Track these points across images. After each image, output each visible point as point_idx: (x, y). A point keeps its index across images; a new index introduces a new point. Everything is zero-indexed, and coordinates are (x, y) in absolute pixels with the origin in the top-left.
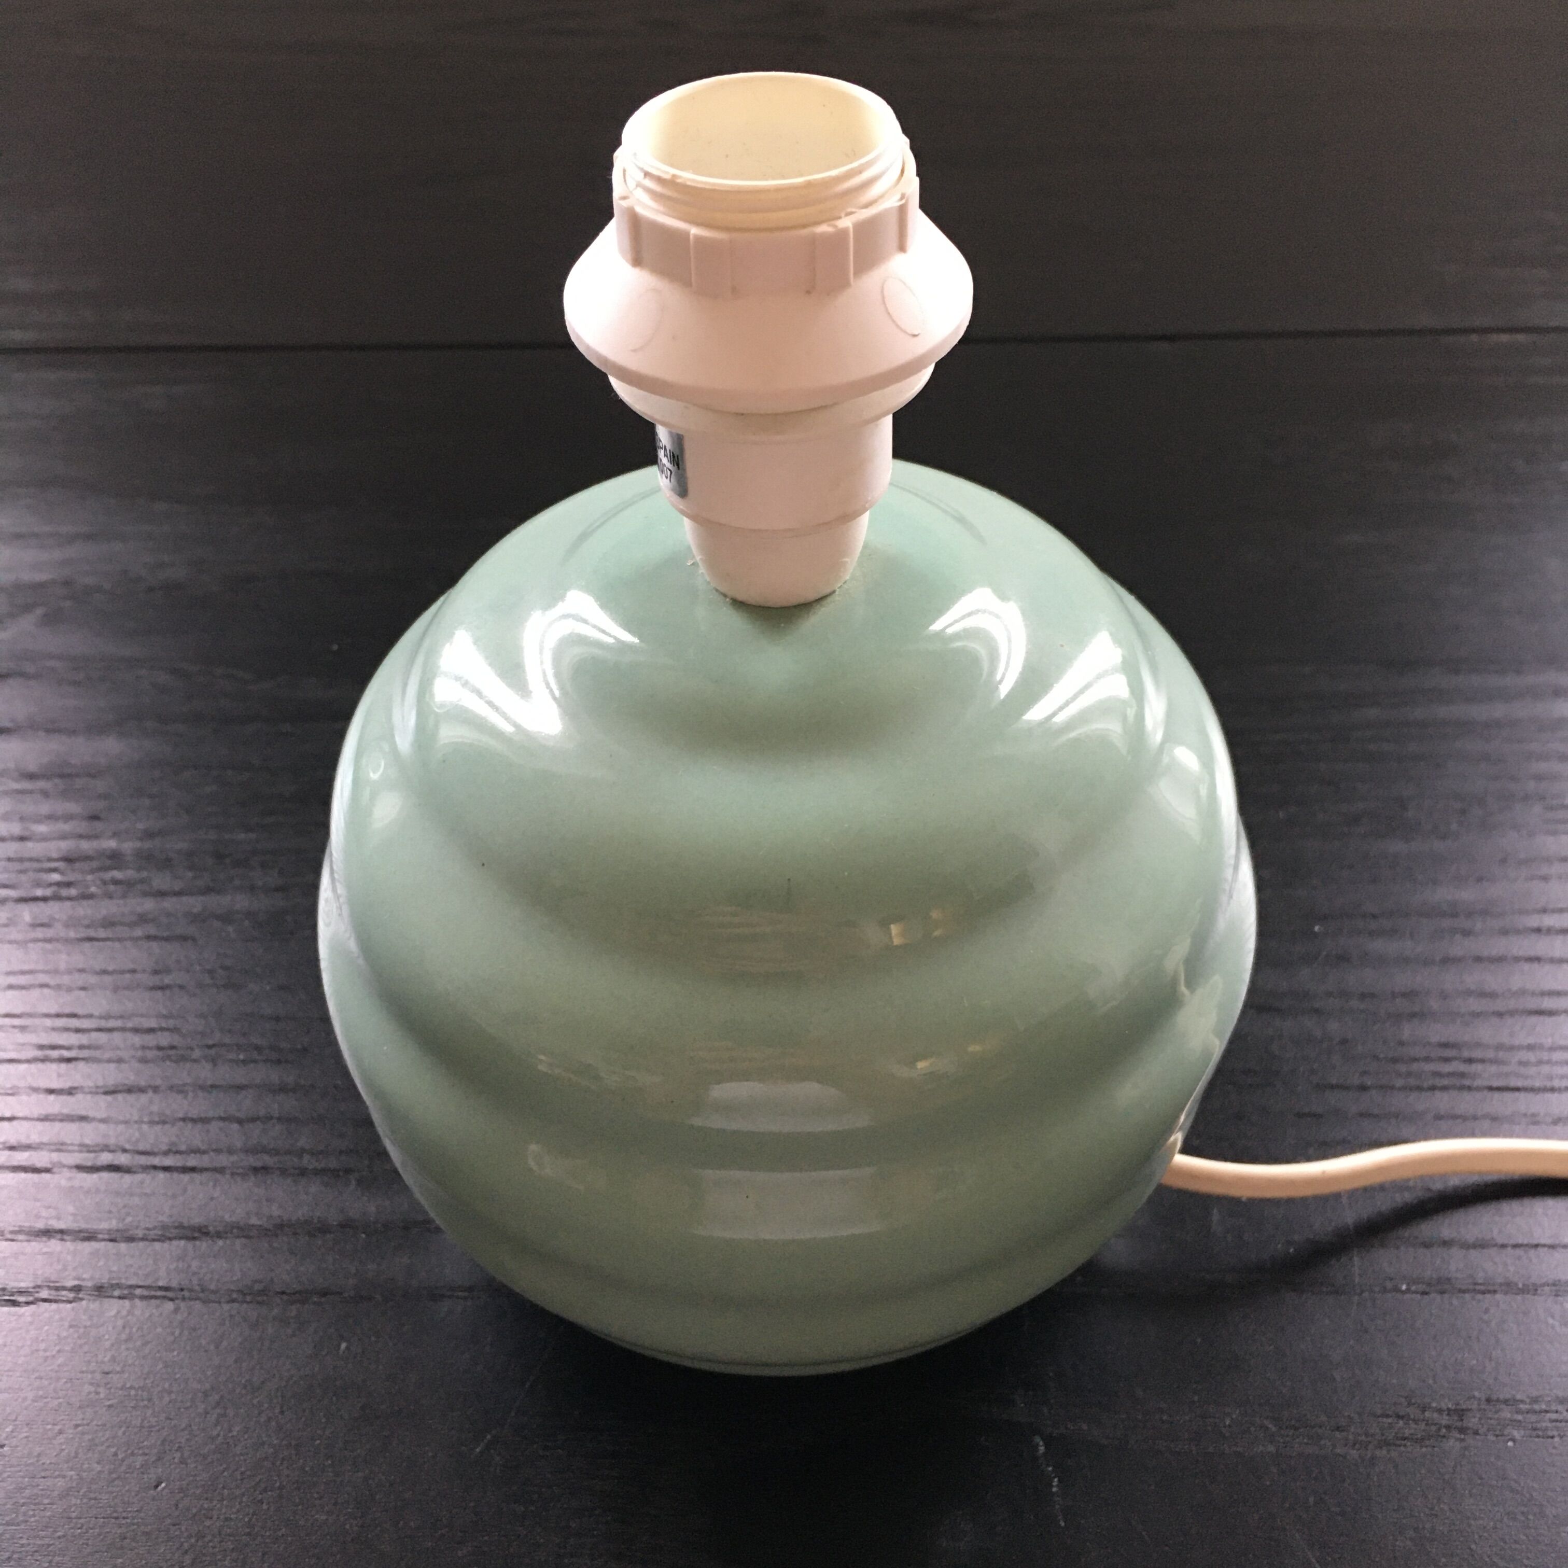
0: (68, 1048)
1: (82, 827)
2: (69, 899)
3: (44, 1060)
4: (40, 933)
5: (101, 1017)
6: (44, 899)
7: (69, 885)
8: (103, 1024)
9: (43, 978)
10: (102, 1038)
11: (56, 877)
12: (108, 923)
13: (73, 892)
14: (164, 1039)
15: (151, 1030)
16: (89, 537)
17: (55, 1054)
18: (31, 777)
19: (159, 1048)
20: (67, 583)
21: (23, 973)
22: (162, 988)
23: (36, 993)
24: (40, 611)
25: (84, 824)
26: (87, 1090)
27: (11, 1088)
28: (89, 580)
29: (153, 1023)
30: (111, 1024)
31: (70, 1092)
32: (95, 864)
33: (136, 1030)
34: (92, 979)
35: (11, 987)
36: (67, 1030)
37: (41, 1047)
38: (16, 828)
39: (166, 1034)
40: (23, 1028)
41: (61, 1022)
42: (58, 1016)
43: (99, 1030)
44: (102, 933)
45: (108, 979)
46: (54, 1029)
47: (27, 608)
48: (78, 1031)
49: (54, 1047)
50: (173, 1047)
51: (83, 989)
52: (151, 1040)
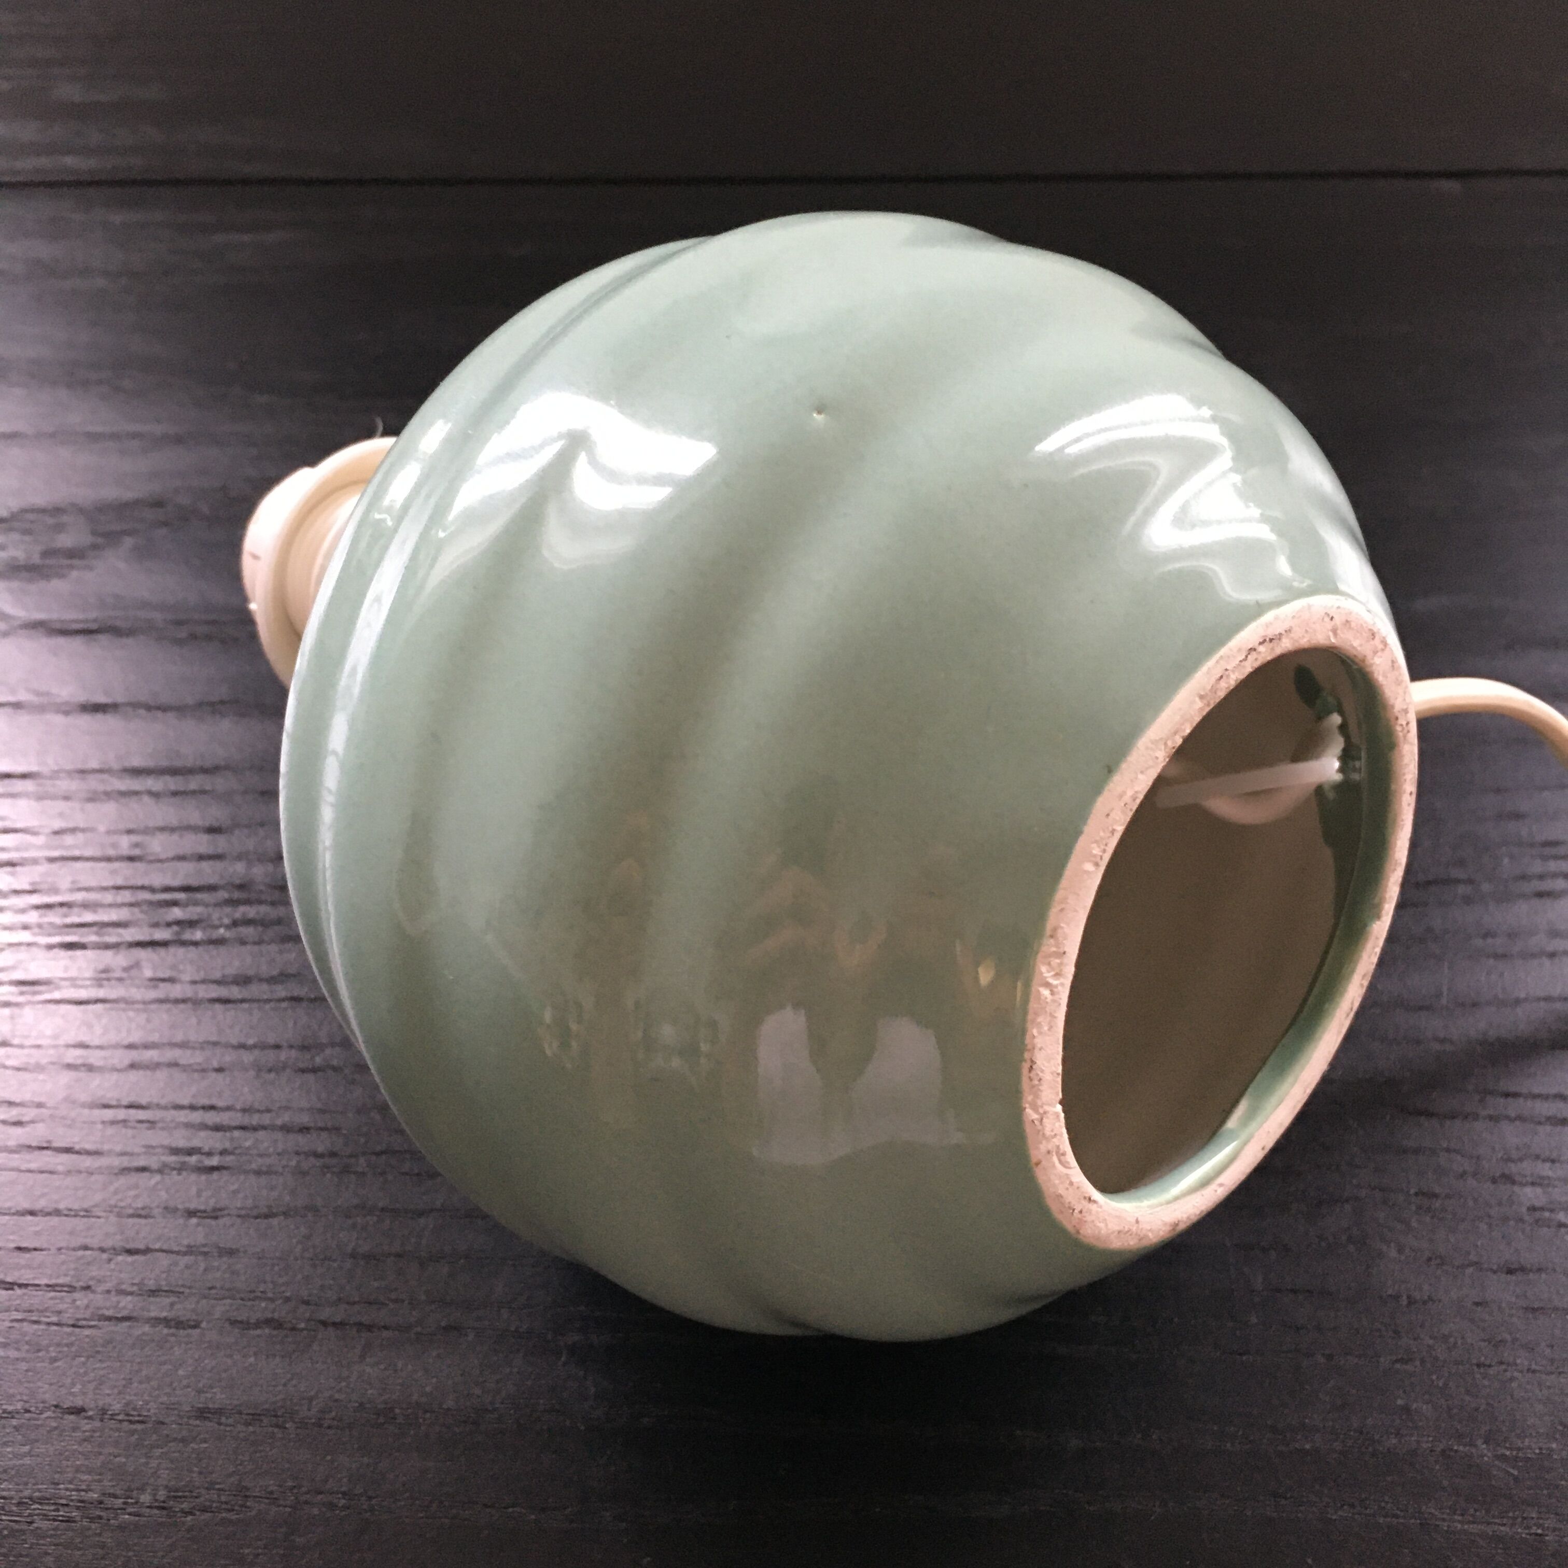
0: (209, 1154)
1: (202, 843)
2: (195, 944)
3: (181, 1168)
4: (164, 990)
5: (244, 1110)
6: (164, 944)
7: (192, 924)
8: (246, 1120)
9: (171, 1055)
10: (248, 1140)
11: (177, 913)
12: (243, 980)
13: (198, 935)
14: (321, 1143)
15: (304, 1130)
16: (179, 440)
17: (193, 1160)
18: (136, 772)
19: (316, 1155)
20: (158, 504)
21: (147, 1046)
22: (314, 1070)
23: (161, 1075)
24: (128, 542)
25: (205, 838)
26: (234, 1212)
27: (143, 1209)
28: (184, 500)
29: (305, 1119)
30: (255, 1120)
31: (215, 1214)
32: (223, 895)
33: (286, 1129)
34: (229, 1057)
35: (133, 1066)
36: (204, 1127)
37: (176, 1151)
38: (125, 844)
39: (324, 1135)
40: (152, 1124)
41: (196, 1117)
42: (192, 1108)
43: (243, 1128)
44: (235, 992)
45: (248, 1057)
46: (188, 1125)
47: (111, 538)
48: (217, 1128)
49: (190, 1152)
50: (333, 1154)
51: (219, 1070)
52: (303, 1141)
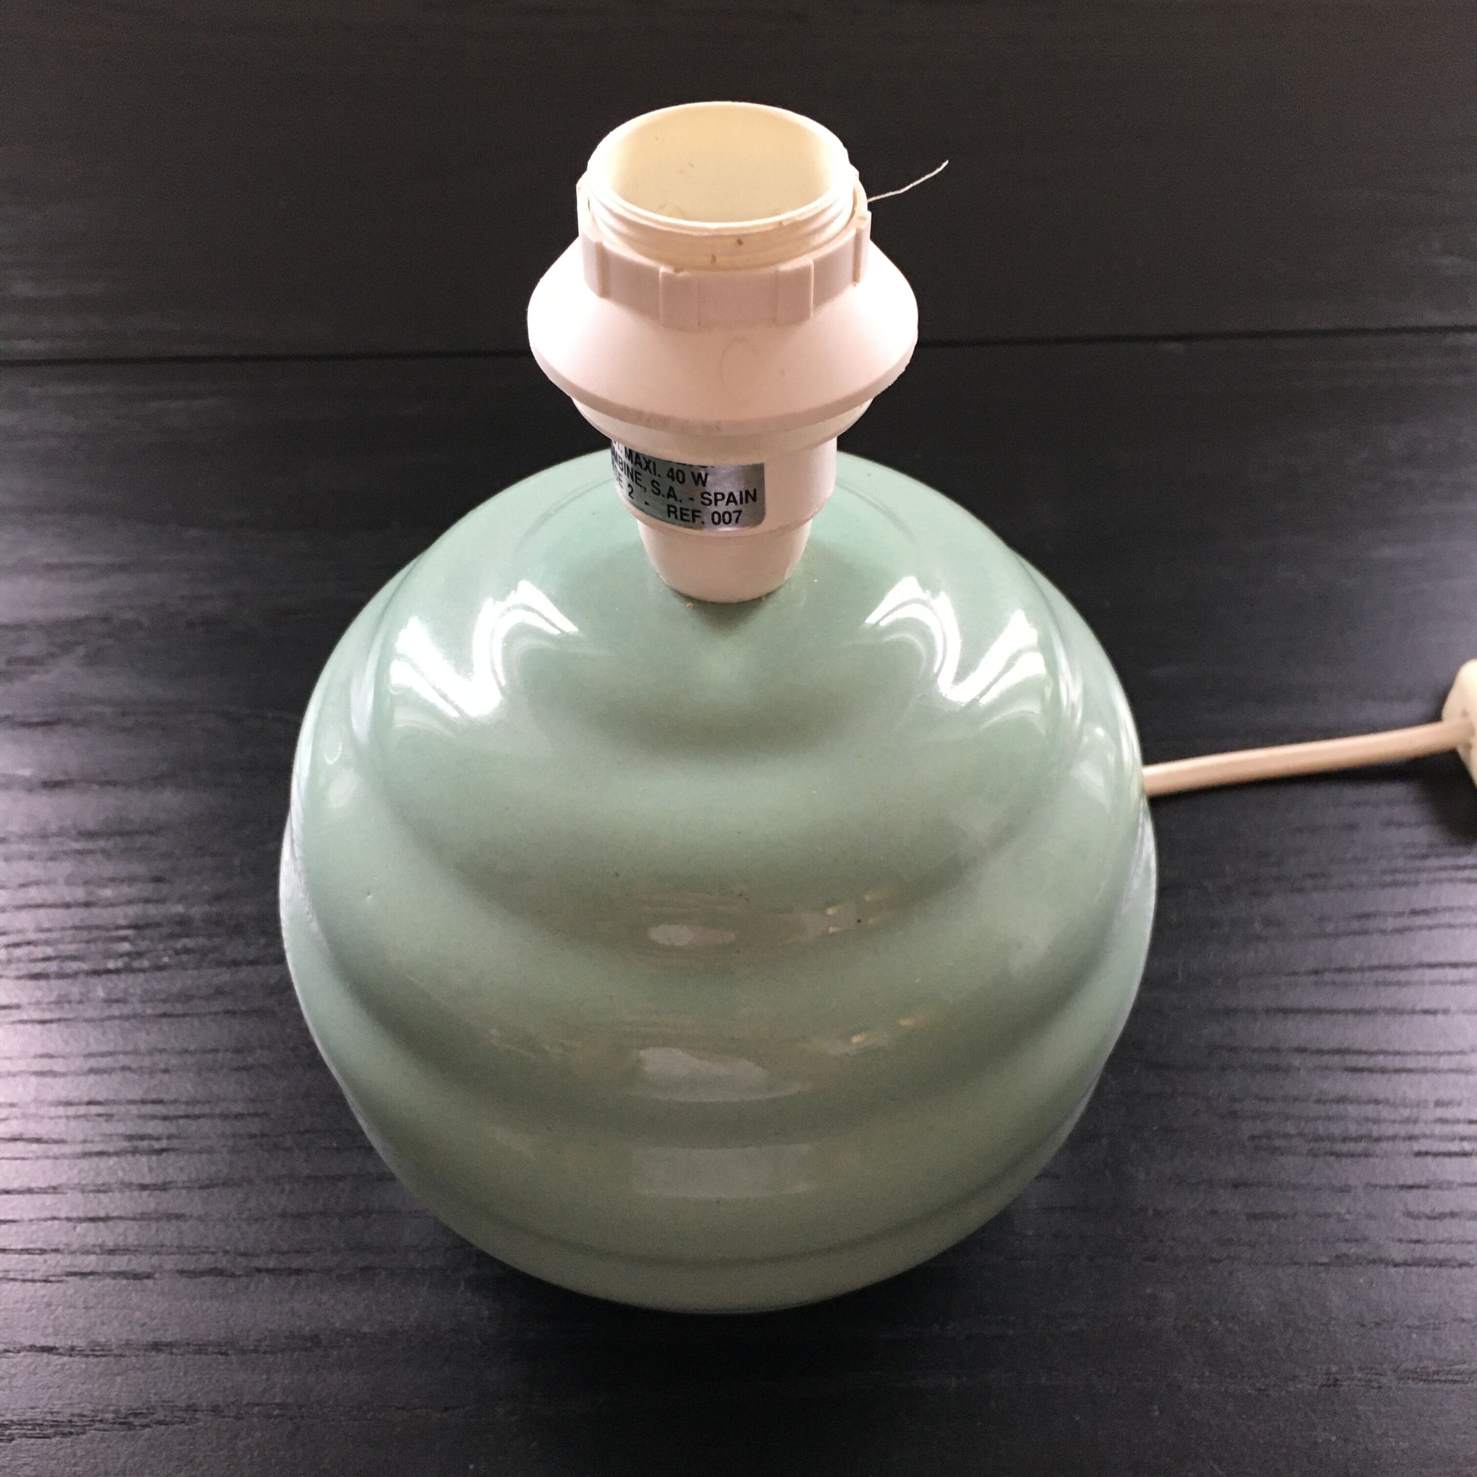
0: (158, 1139)
1: (148, 890)
2: (143, 970)
3: (134, 1152)
4: (116, 1010)
5: (187, 1103)
6: (117, 971)
7: (140, 955)
8: (190, 1110)
9: (123, 1060)
10: (193, 1126)
11: (126, 947)
12: (185, 997)
13: (146, 963)
14: (254, 1126)
15: (239, 1116)
16: (122, 568)
17: (145, 1144)
18: (90, 835)
19: (252, 1136)
20: (106, 619)
21: (103, 1055)
22: (245, 1068)
23: (117, 1077)
24: (81, 650)
25: (151, 886)
26: (180, 1185)
27: (103, 1184)
28: (128, 615)
29: (239, 1108)
30: (197, 1110)
31: (164, 1187)
32: (165, 930)
33: (224, 1117)
34: (174, 1061)
35: (91, 1071)
36: (153, 1117)
37: (130, 1138)
38: (80, 894)
39: (256, 1120)
40: (109, 1117)
41: (148, 1109)
42: (143, 1102)
43: (187, 1117)
44: (179, 1008)
45: (189, 1060)
46: (141, 1117)
47: (66, 648)
48: (165, 1118)
49: (142, 1138)
50: (263, 1135)
51: (166, 1071)
52: (240, 1126)
